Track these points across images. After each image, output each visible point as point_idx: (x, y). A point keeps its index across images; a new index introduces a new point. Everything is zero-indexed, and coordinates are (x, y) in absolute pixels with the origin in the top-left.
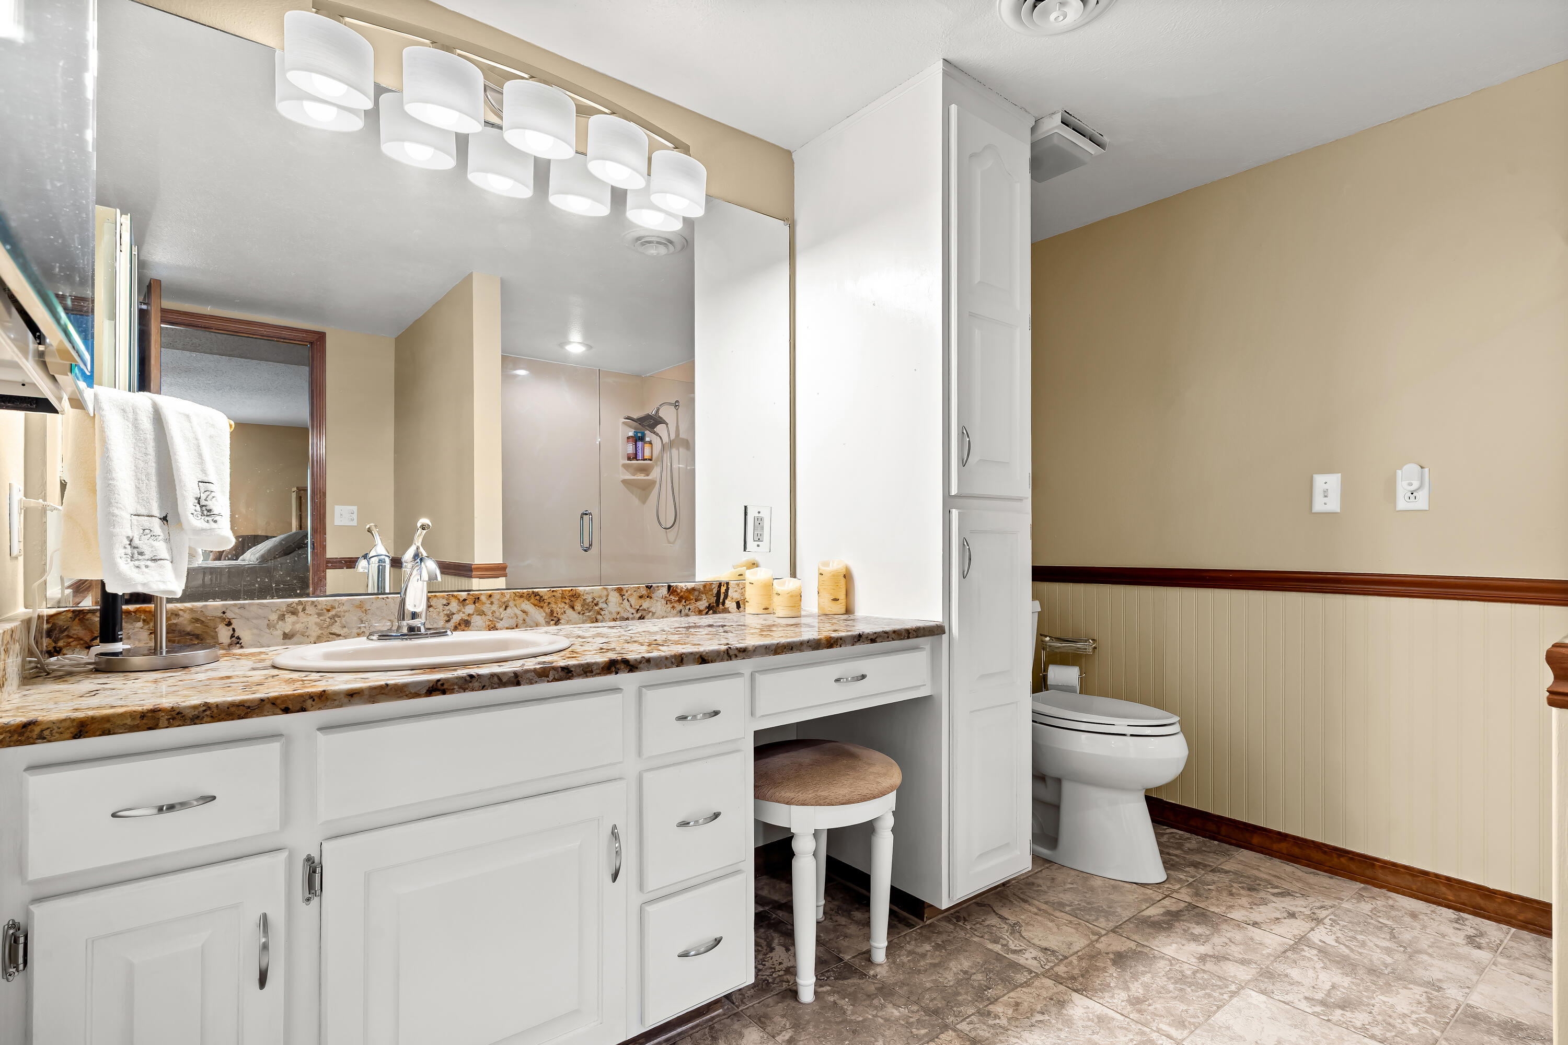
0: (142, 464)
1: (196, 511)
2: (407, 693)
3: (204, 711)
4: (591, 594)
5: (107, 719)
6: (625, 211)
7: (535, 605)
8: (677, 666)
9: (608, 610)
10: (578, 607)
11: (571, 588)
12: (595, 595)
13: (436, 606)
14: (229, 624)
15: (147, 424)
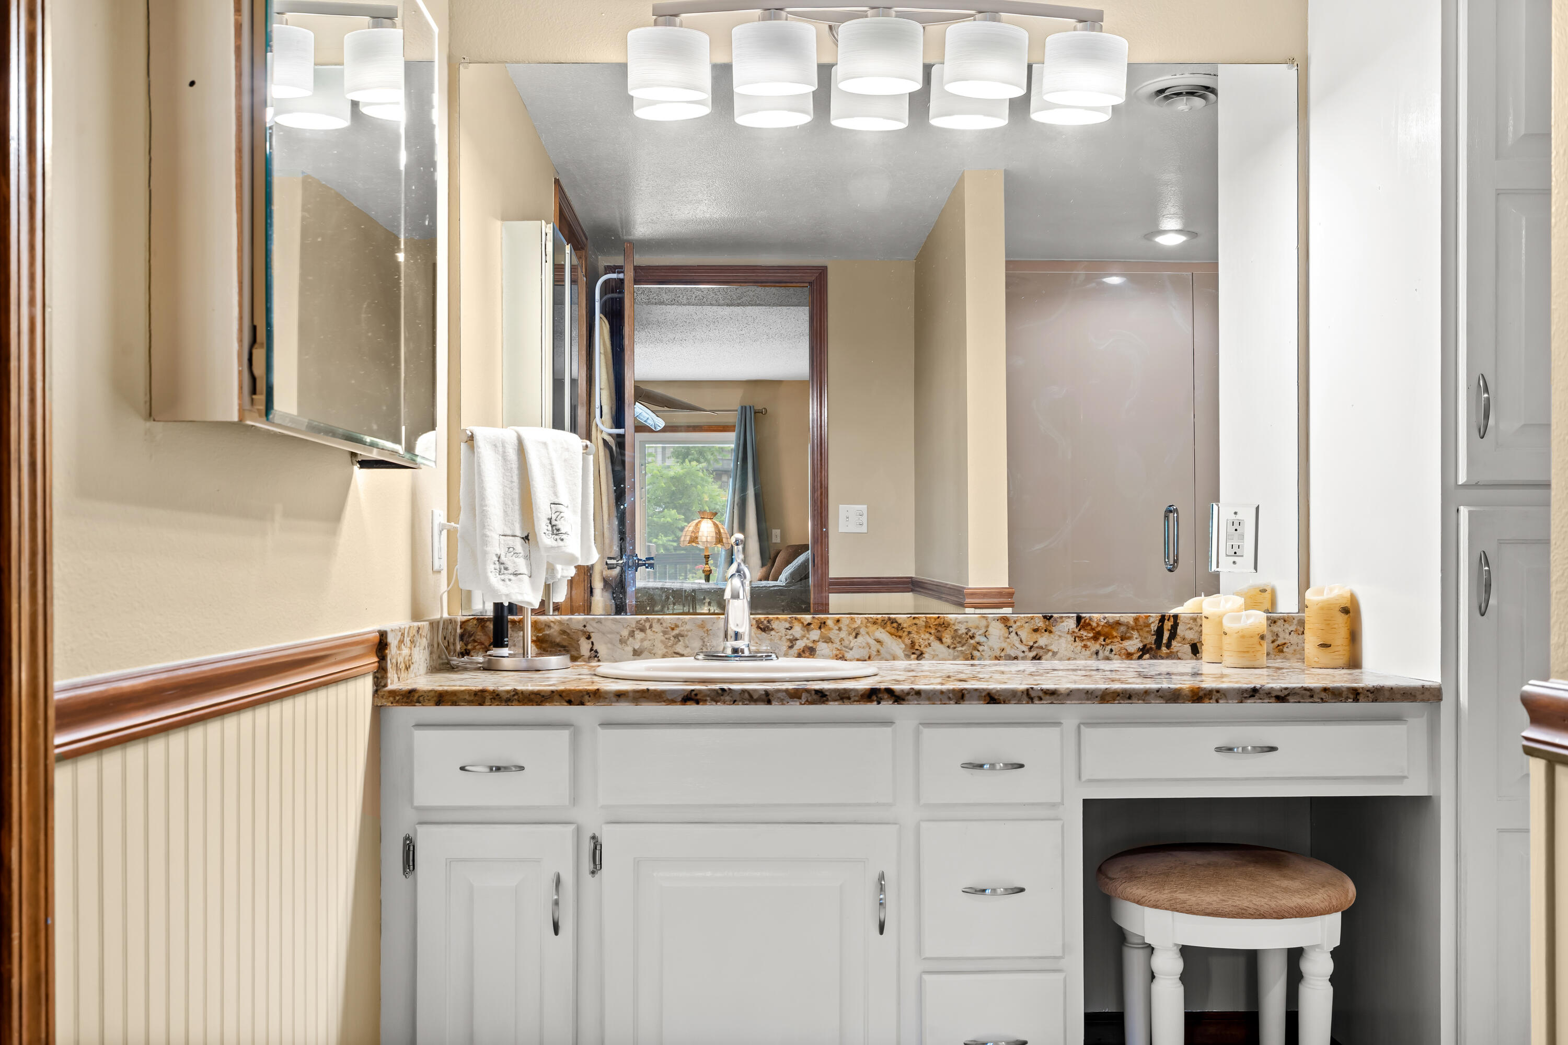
0: (508, 491)
1: (547, 530)
2: (665, 699)
3: (514, 695)
4: (965, 624)
5: (454, 693)
6: (1029, 115)
7: (891, 634)
8: (956, 703)
9: (988, 646)
10: (947, 639)
11: (938, 615)
12: (970, 625)
13: (778, 629)
14: (589, 638)
15: (512, 455)
